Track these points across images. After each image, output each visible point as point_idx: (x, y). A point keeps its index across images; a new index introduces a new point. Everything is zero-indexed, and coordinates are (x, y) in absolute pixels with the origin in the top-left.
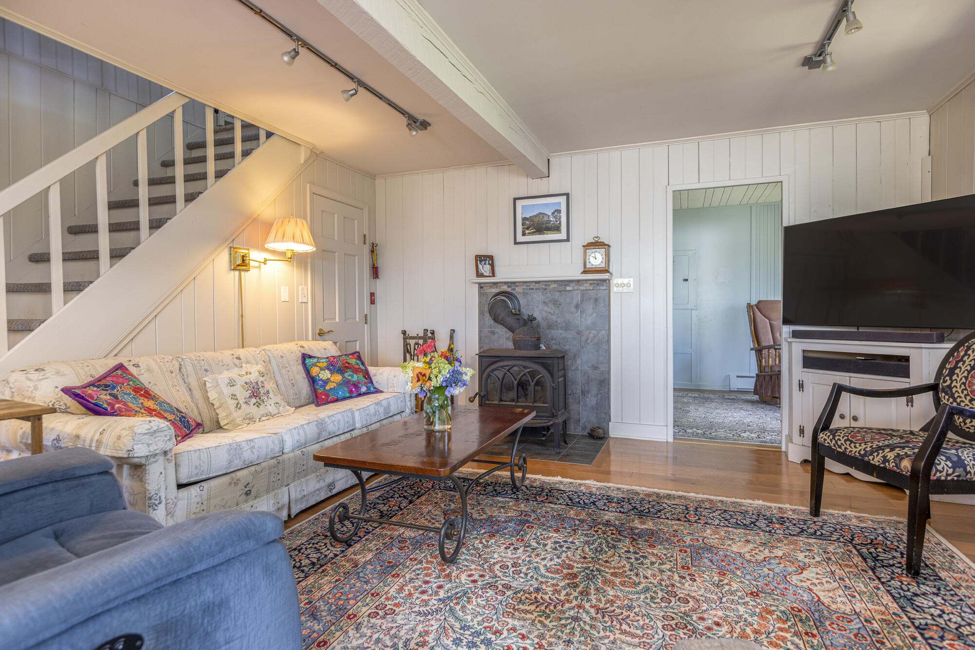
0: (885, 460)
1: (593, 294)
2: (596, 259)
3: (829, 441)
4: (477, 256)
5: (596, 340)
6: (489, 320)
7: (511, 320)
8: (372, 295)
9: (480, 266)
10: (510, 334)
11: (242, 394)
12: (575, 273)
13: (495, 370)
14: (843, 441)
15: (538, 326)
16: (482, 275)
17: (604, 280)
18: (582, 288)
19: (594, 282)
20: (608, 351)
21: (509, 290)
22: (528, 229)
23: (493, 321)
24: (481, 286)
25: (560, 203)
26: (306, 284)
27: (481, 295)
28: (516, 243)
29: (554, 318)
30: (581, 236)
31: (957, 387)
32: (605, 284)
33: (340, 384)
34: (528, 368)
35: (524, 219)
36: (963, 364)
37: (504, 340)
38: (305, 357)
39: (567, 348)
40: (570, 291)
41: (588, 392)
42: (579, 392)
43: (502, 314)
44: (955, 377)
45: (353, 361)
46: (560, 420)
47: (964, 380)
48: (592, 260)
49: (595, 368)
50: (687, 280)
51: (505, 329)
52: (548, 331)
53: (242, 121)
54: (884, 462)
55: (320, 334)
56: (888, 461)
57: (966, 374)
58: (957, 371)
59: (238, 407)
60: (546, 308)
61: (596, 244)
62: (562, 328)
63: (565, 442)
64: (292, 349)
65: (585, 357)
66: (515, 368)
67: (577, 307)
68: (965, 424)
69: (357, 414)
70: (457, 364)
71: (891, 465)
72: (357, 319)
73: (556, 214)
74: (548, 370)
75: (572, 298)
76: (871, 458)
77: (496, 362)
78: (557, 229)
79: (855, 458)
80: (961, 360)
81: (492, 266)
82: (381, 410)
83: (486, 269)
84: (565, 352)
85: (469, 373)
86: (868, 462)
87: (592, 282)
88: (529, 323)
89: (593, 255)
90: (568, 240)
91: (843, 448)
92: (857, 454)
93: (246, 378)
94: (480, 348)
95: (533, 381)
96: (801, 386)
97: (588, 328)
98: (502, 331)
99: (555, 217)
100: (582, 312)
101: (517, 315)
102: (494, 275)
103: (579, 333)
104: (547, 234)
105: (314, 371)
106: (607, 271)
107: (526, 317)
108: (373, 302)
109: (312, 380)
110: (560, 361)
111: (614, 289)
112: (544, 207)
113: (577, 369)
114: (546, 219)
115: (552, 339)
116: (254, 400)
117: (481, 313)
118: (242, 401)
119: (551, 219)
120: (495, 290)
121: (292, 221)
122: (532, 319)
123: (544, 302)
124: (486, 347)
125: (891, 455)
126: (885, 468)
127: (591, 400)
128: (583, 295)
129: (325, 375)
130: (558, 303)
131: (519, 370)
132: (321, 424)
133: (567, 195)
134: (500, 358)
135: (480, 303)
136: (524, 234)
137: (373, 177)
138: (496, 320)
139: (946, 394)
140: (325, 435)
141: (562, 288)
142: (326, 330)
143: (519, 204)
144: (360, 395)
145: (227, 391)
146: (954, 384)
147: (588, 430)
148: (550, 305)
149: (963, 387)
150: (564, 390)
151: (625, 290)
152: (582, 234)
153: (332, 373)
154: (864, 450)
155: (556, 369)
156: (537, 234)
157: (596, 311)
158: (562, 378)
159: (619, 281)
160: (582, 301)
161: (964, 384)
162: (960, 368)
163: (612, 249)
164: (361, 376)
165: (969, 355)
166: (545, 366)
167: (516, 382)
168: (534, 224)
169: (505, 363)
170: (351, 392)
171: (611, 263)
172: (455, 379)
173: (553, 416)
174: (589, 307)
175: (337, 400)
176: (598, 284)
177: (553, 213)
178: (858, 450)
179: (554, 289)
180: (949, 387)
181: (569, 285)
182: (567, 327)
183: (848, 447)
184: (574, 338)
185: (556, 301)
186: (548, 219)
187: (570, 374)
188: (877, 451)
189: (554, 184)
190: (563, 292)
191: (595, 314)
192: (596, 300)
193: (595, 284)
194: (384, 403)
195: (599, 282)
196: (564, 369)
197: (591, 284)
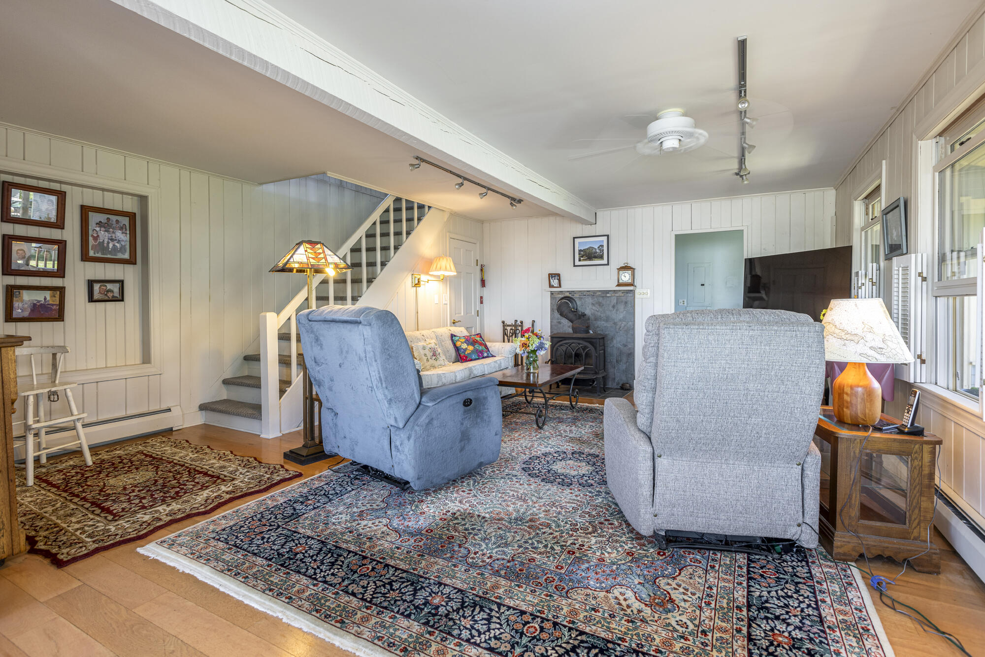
1: (624, 299)
2: (626, 277)
4: (549, 274)
5: (626, 328)
6: (557, 315)
7: (571, 316)
8: (481, 298)
9: (552, 281)
10: (570, 324)
11: (429, 354)
12: (612, 286)
13: (561, 345)
15: (589, 319)
16: (553, 287)
17: (631, 291)
18: (617, 295)
19: (625, 291)
20: (633, 335)
21: (570, 296)
22: (582, 257)
23: (559, 316)
24: (552, 293)
25: (603, 241)
26: (446, 293)
27: (551, 298)
28: (575, 266)
29: (599, 314)
30: (616, 263)
32: (631, 293)
33: (472, 351)
34: (582, 344)
35: (580, 251)
37: (566, 327)
38: (452, 336)
39: (607, 333)
40: (609, 297)
41: (621, 361)
42: (615, 361)
43: (566, 311)
45: (478, 339)
46: (600, 376)
48: (623, 278)
49: (625, 346)
50: (703, 285)
51: (567, 320)
52: (594, 322)
53: (418, 203)
55: (454, 323)
59: (427, 360)
60: (594, 308)
61: (626, 268)
62: (604, 320)
63: (605, 391)
64: (445, 331)
65: (618, 339)
66: (573, 345)
67: (613, 307)
69: (486, 366)
70: (542, 339)
72: (473, 314)
73: (600, 247)
74: (593, 346)
75: (611, 301)
77: (561, 341)
78: (601, 257)
81: (559, 280)
82: (497, 365)
83: (555, 282)
84: (606, 335)
85: (548, 344)
87: (623, 291)
88: (582, 317)
89: (624, 275)
90: (608, 264)
93: (429, 346)
94: (551, 332)
95: (584, 353)
97: (620, 320)
98: (565, 322)
99: (600, 250)
100: (617, 310)
101: (575, 312)
102: (560, 286)
103: (615, 323)
104: (595, 260)
105: (458, 344)
106: (632, 285)
107: (580, 313)
108: (482, 302)
109: (457, 349)
110: (601, 341)
111: (637, 296)
112: (593, 243)
113: (613, 346)
114: (594, 251)
115: (598, 327)
116: (434, 357)
117: (552, 310)
118: (429, 357)
119: (597, 251)
120: (561, 296)
121: (445, 259)
122: (584, 315)
123: (592, 304)
124: (555, 332)
127: (623, 366)
128: (617, 300)
129: (464, 346)
131: (576, 346)
132: (470, 369)
133: (608, 236)
134: (565, 338)
135: (551, 303)
136: (580, 260)
137: (482, 222)
138: (561, 314)
140: (472, 376)
141: (603, 295)
142: (457, 320)
143: (577, 241)
144: (484, 358)
145: (422, 352)
147: (620, 385)
148: (596, 305)
150: (604, 359)
151: (645, 296)
152: (617, 260)
153: (468, 345)
155: (598, 345)
156: (588, 260)
157: (626, 309)
158: (603, 351)
159: (641, 291)
160: (617, 303)
163: (636, 270)
164: (483, 347)
166: (592, 343)
167: (573, 353)
168: (586, 254)
169: (567, 341)
170: (479, 356)
171: (635, 280)
172: (541, 347)
173: (596, 373)
174: (621, 307)
175: (471, 360)
176: (627, 293)
177: (598, 247)
179: (599, 296)
181: (608, 294)
182: (607, 319)
184: (611, 327)
185: (601, 303)
187: (609, 350)
189: (599, 229)
190: (605, 298)
191: (625, 312)
192: (626, 303)
194: (498, 362)
195: (628, 291)
196: (604, 345)
197: (623, 293)
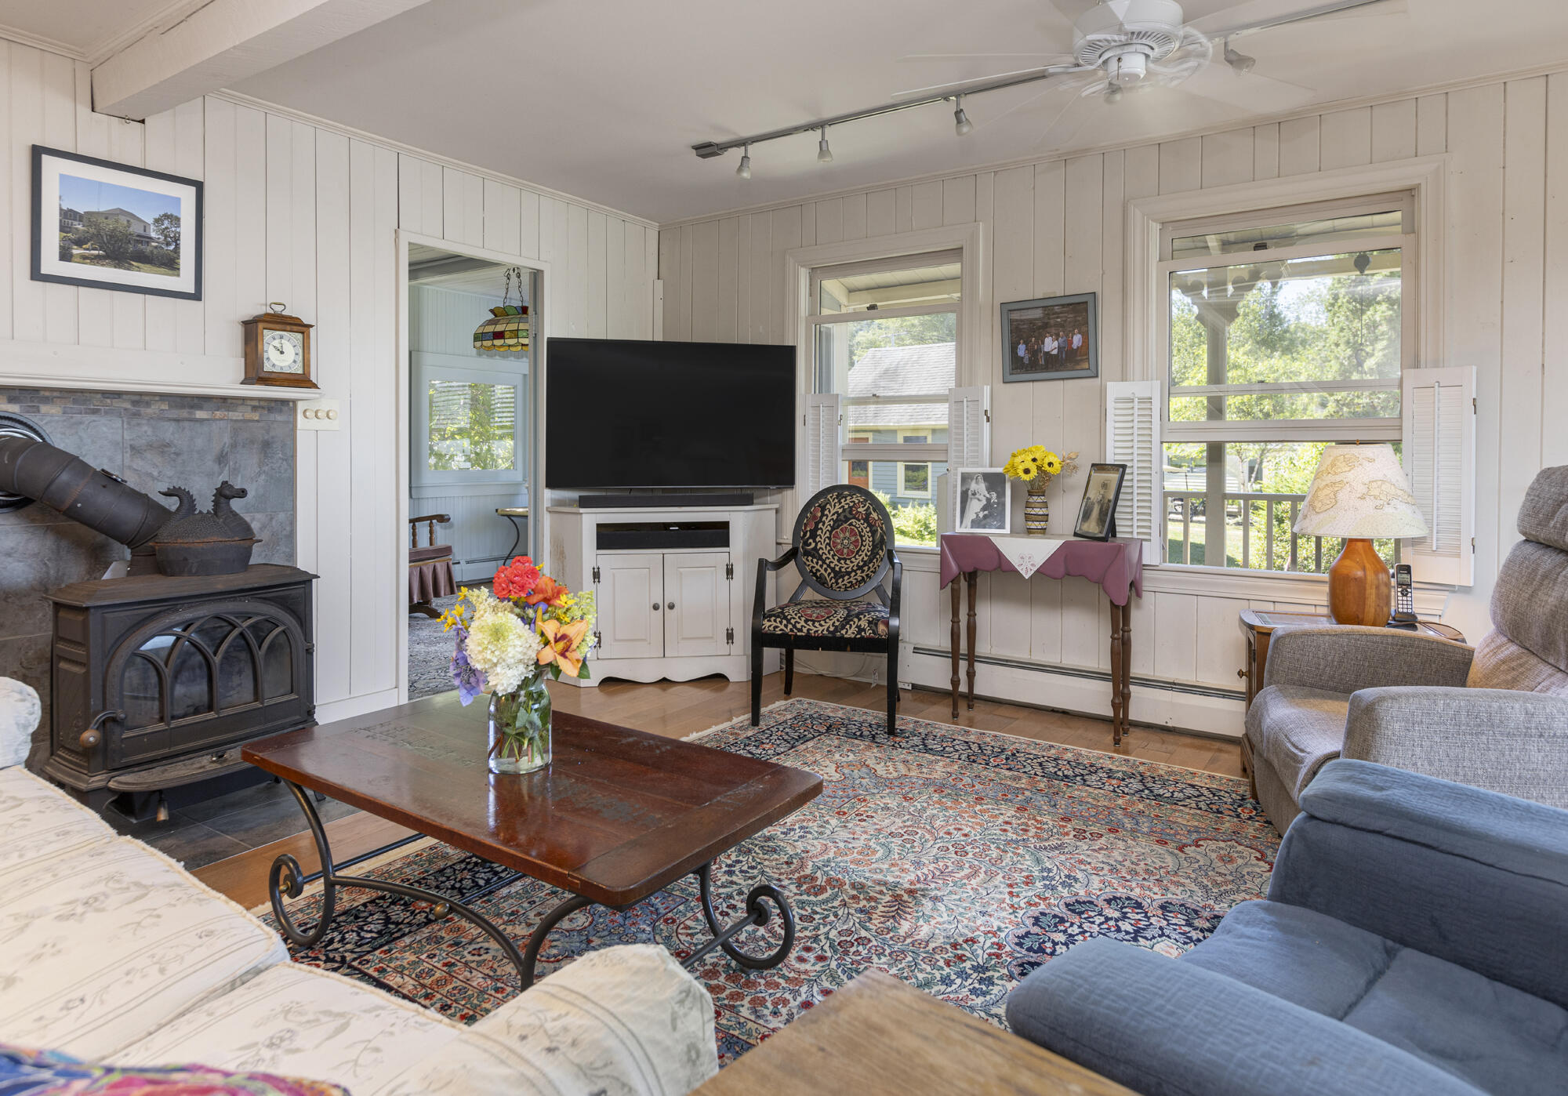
0: (860, 630)
2: (282, 353)
3: (782, 627)
7: (112, 501)
12: (219, 380)
14: (803, 623)
17: (284, 402)
18: (232, 416)
19: (262, 403)
22: (79, 243)
28: (38, 275)
30: (235, 296)
31: (823, 547)
32: (285, 409)
35: (68, 215)
36: (823, 525)
40: (201, 421)
43: (81, 482)
44: (818, 539)
47: (827, 541)
48: (272, 356)
54: (859, 632)
56: (864, 630)
57: (828, 534)
58: (819, 532)
61: (279, 321)
67: (220, 459)
68: (837, 584)
71: (868, 633)
73: (166, 223)
74: (293, 613)
75: (209, 440)
76: (843, 632)
78: (170, 263)
79: (823, 637)
80: (820, 521)
86: (842, 637)
87: (256, 403)
89: (276, 343)
90: (196, 297)
91: (805, 630)
92: (825, 632)
95: (260, 647)
96: (596, 575)
99: (163, 232)
100: (234, 472)
104: (139, 269)
106: (301, 382)
114: (135, 229)
119: (153, 235)
123: (132, 448)
125: (864, 623)
126: (862, 637)
128: (235, 433)
130: (173, 450)
133: (198, 185)
136: (65, 256)
139: (814, 557)
141: (182, 414)
143: (52, 166)
146: (819, 546)
148: (149, 454)
149: (828, 548)
154: (833, 625)
155: (308, 608)
156: (108, 265)
157: (266, 468)
160: (234, 446)
161: (828, 544)
162: (821, 529)
165: (827, 516)
166: (288, 604)
168: (98, 235)
171: (311, 365)
174: (250, 460)
176: (270, 410)
177: (157, 221)
178: (826, 628)
179: (162, 417)
180: (815, 549)
181: (200, 408)
183: (812, 628)
185: (168, 445)
186: (141, 232)
188: (848, 623)
189: (159, 147)
190: (186, 424)
191: (263, 477)
192: (266, 445)
193: (263, 408)
195: (273, 404)
197: (254, 408)
